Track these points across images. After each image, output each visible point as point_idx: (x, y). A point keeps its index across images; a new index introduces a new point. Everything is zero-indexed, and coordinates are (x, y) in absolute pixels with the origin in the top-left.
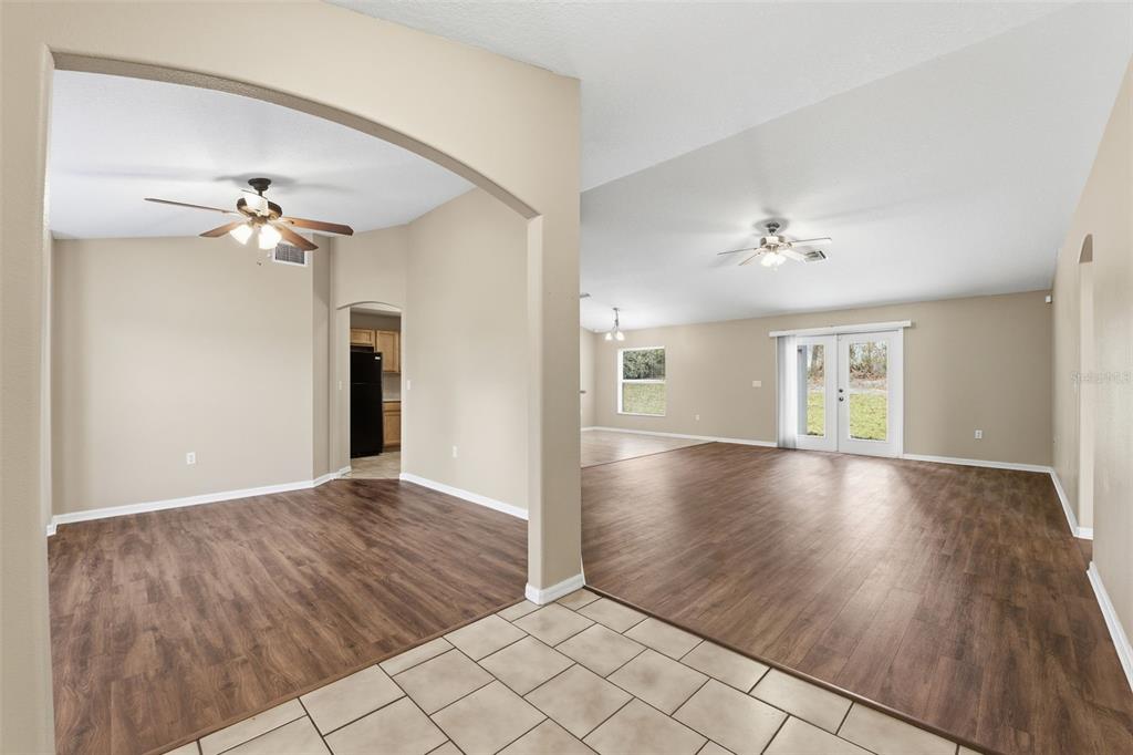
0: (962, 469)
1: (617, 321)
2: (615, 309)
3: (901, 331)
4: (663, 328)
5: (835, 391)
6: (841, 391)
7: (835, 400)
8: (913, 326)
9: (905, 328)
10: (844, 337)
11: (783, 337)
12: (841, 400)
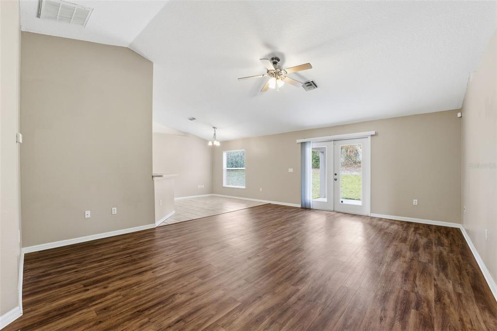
0: (405, 225)
1: (215, 134)
2: (214, 128)
3: (369, 138)
4: (244, 139)
5: (332, 174)
6: (336, 175)
7: (332, 180)
8: (376, 135)
9: (371, 135)
10: (337, 142)
11: (304, 143)
12: (336, 180)
